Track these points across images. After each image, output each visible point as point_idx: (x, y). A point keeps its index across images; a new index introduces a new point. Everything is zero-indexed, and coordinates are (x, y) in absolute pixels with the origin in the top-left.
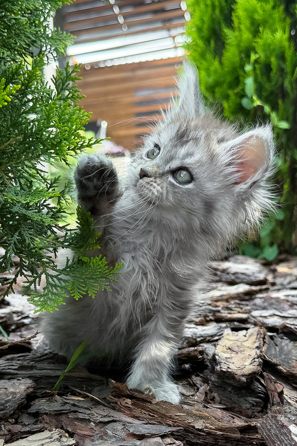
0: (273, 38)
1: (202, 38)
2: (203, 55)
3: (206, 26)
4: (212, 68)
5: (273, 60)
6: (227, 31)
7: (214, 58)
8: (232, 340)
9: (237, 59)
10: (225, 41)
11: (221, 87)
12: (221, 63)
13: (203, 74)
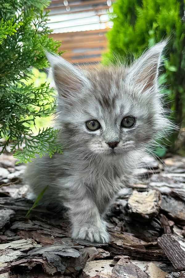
0: (168, 15)
1: (122, 13)
2: (122, 24)
3: (125, 6)
4: (128, 32)
5: (168, 28)
6: (138, 9)
7: (129, 26)
9: (144, 27)
10: (137, 15)
11: (133, 44)
12: (134, 29)
13: (122, 36)
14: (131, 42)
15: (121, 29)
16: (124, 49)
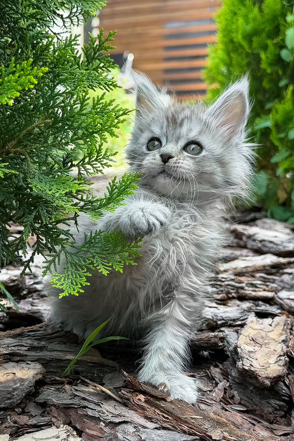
4: (251, 16)
7: (254, 4)
8: (256, 329)
9: (279, 7)
11: (259, 35)
12: (261, 10)
13: (241, 21)
14: (256, 33)
15: (240, 9)
16: (245, 44)
